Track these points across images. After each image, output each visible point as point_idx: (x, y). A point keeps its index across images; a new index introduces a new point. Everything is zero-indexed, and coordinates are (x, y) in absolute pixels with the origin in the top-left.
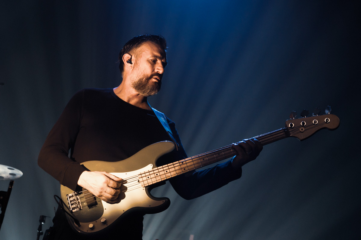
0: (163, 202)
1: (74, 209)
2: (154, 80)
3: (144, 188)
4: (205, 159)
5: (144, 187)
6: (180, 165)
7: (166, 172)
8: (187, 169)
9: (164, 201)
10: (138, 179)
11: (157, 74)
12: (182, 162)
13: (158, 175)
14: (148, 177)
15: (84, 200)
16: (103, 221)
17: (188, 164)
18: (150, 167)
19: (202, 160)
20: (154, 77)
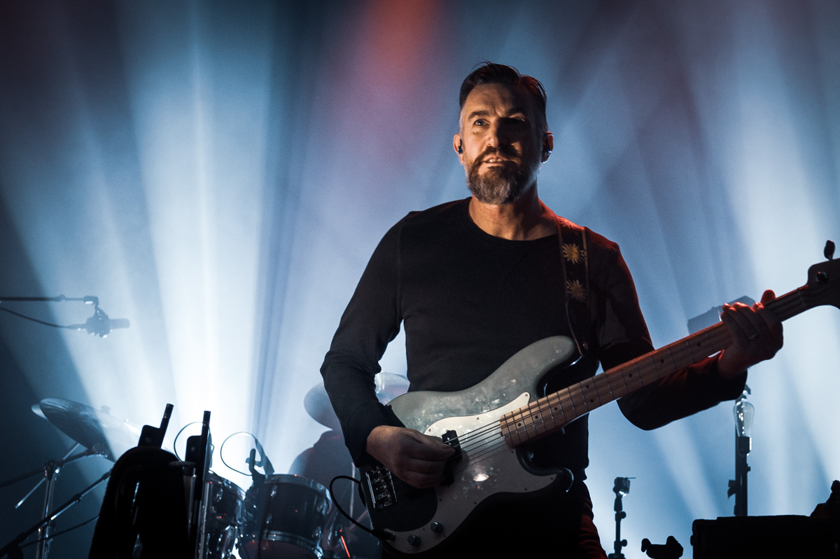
0: (552, 478)
1: (382, 503)
2: (486, 167)
3: (514, 450)
4: (634, 374)
5: (512, 447)
6: (583, 393)
7: (554, 411)
9: (554, 476)
10: (500, 429)
11: (490, 150)
12: (588, 386)
13: (540, 418)
14: (520, 425)
17: (599, 390)
19: (627, 377)
20: (485, 159)
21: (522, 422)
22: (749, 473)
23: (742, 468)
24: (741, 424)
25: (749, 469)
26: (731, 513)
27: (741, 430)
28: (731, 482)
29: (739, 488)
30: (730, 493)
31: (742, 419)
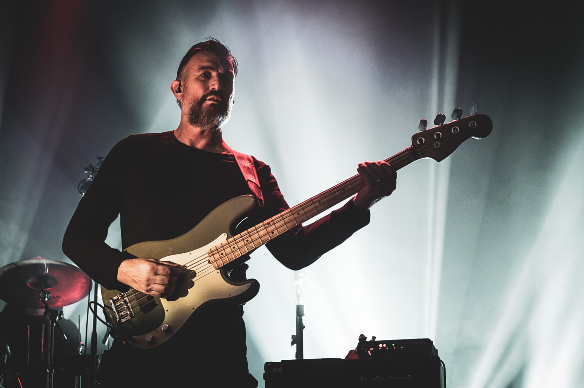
0: (248, 286)
1: (123, 318)
2: (209, 102)
3: (219, 271)
4: (301, 213)
5: (217, 269)
6: (266, 228)
7: (246, 242)
8: (276, 232)
9: (249, 284)
10: (208, 258)
11: (213, 92)
12: (268, 224)
13: (236, 247)
14: (222, 254)
15: (135, 302)
16: (165, 329)
17: (277, 225)
18: (222, 239)
19: (296, 215)
20: (209, 98)
21: (223, 252)
22: (304, 330)
23: (300, 327)
24: (298, 296)
25: (304, 327)
26: (293, 357)
27: (299, 301)
28: (293, 336)
29: (298, 340)
30: (293, 344)
31: (299, 293)
